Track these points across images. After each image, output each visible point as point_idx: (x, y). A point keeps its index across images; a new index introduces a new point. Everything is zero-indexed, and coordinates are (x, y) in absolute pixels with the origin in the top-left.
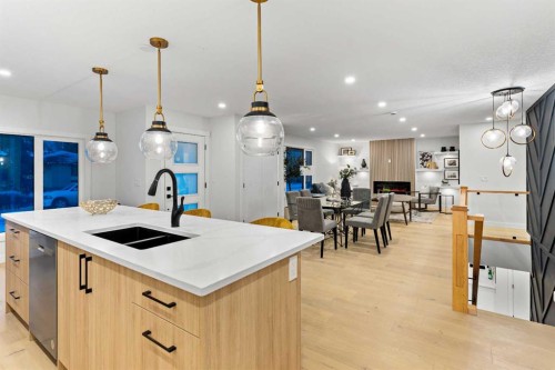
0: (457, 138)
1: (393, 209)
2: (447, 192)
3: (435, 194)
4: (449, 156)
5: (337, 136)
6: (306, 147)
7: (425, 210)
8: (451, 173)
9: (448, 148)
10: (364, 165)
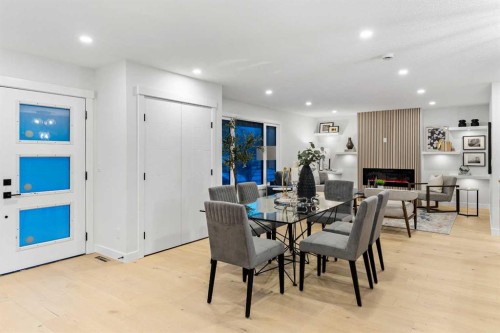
0: (487, 107)
1: (388, 212)
2: (468, 184)
3: (450, 187)
4: (470, 133)
5: (309, 104)
6: (267, 121)
7: (434, 210)
8: (473, 157)
9: (469, 121)
10: (350, 146)
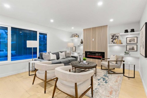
8: (131, 47)
9: (129, 30)
10: (82, 43)
